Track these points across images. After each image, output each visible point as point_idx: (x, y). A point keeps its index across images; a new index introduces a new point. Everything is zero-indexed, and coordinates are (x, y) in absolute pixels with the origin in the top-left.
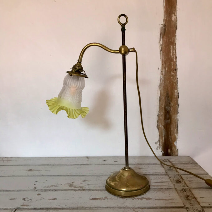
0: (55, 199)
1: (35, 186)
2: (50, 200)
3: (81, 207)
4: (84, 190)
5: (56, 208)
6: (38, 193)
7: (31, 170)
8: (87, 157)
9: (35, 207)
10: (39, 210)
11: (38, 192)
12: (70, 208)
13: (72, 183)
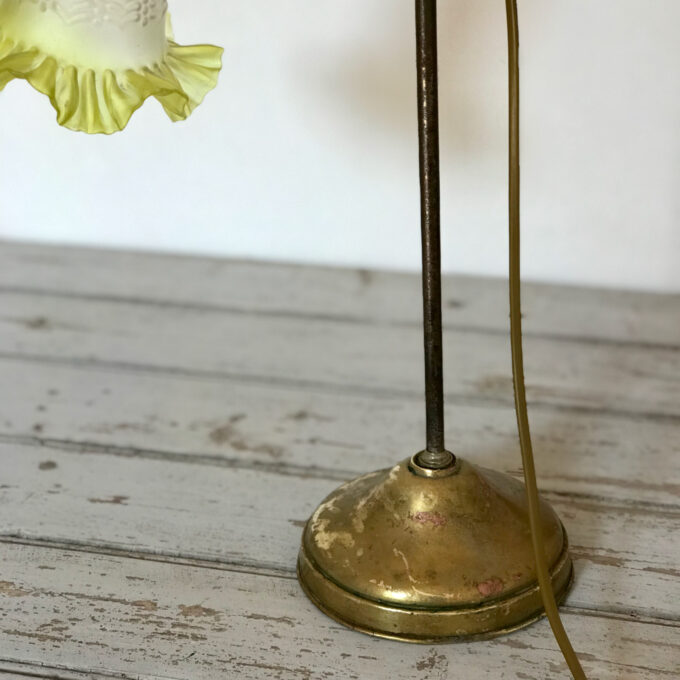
0: (117, 500)
1: (40, 418)
2: (93, 501)
3: (237, 559)
4: (280, 468)
5: (114, 545)
6: (45, 459)
7: (39, 323)
8: (365, 275)
9: (14, 530)
10: (30, 549)
11: (47, 454)
12: (180, 556)
13: (235, 419)
